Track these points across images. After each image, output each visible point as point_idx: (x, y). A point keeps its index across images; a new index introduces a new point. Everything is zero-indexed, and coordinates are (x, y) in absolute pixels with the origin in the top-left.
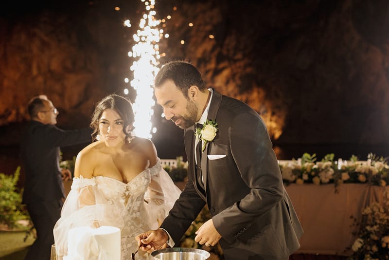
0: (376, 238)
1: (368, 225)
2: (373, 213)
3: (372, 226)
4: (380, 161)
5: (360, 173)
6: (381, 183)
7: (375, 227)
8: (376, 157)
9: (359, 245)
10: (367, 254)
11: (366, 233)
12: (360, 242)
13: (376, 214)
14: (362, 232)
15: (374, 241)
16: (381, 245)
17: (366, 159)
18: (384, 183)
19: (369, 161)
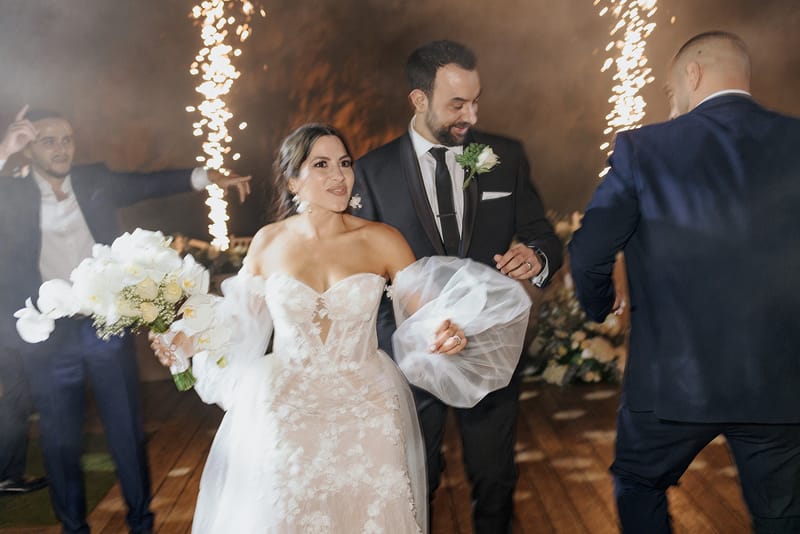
0: (563, 335)
4: (565, 221)
7: (561, 321)
10: (552, 359)
12: (541, 342)
16: (571, 344)
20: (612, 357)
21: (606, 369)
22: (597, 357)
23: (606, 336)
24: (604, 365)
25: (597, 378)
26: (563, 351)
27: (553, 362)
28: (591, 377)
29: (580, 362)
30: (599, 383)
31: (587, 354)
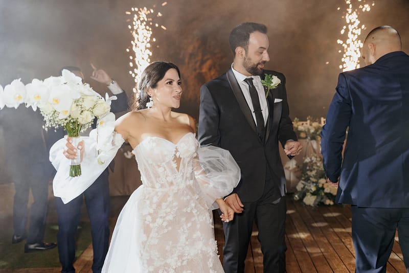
0: (314, 180)
1: (308, 170)
2: (312, 161)
3: (311, 171)
4: (316, 122)
5: (301, 131)
6: (317, 138)
7: (314, 173)
8: (313, 118)
9: (302, 186)
10: (308, 192)
11: (306, 176)
12: (303, 184)
13: (314, 162)
14: (303, 175)
15: (313, 182)
16: (318, 185)
17: (306, 121)
19: (308, 122)
22: (332, 192)
25: (332, 203)
26: (313, 189)
27: (309, 194)
28: (328, 202)
29: (323, 194)
30: (333, 205)
31: (327, 190)
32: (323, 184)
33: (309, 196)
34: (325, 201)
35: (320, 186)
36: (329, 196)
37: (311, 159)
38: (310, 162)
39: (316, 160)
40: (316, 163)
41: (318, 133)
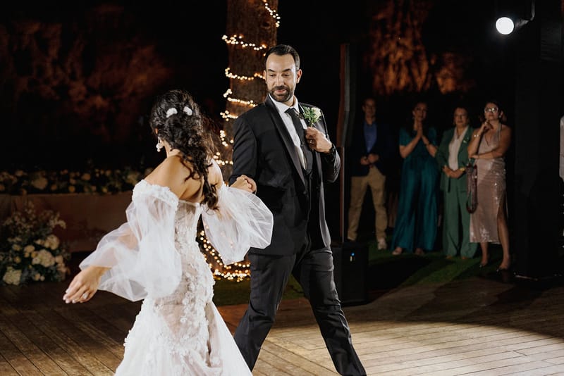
0: (18, 248)
1: (9, 236)
2: (14, 223)
4: (20, 169)
6: (22, 191)
11: (6, 245)
13: (17, 224)
15: (16, 252)
16: (24, 255)
18: (25, 192)
20: (53, 263)
21: (49, 272)
22: (43, 264)
23: (49, 249)
24: (47, 268)
25: (42, 278)
26: (18, 260)
27: (11, 268)
28: (38, 277)
29: (30, 267)
30: (44, 281)
31: (36, 261)
32: (30, 254)
33: (11, 271)
34: (34, 276)
35: (27, 255)
36: (39, 268)
37: (13, 219)
38: (11, 224)
39: (21, 221)
40: (20, 225)
41: (23, 184)
